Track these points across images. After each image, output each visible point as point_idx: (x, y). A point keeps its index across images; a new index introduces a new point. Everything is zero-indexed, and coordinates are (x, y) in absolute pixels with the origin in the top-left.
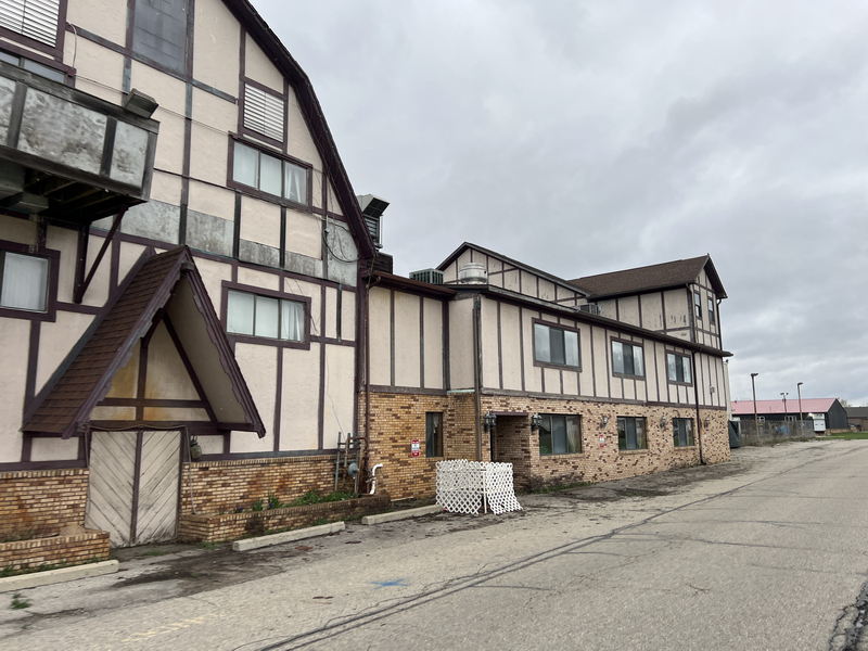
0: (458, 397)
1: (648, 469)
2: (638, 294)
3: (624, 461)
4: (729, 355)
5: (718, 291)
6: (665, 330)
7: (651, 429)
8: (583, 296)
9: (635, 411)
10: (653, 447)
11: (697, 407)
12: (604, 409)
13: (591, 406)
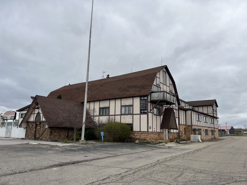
0: (188, 126)
1: (208, 138)
2: (202, 106)
3: (206, 137)
4: (219, 118)
5: (217, 106)
6: (208, 113)
7: (209, 132)
8: (191, 106)
9: (207, 128)
10: (209, 135)
11: (214, 128)
12: (204, 128)
13: (202, 127)
